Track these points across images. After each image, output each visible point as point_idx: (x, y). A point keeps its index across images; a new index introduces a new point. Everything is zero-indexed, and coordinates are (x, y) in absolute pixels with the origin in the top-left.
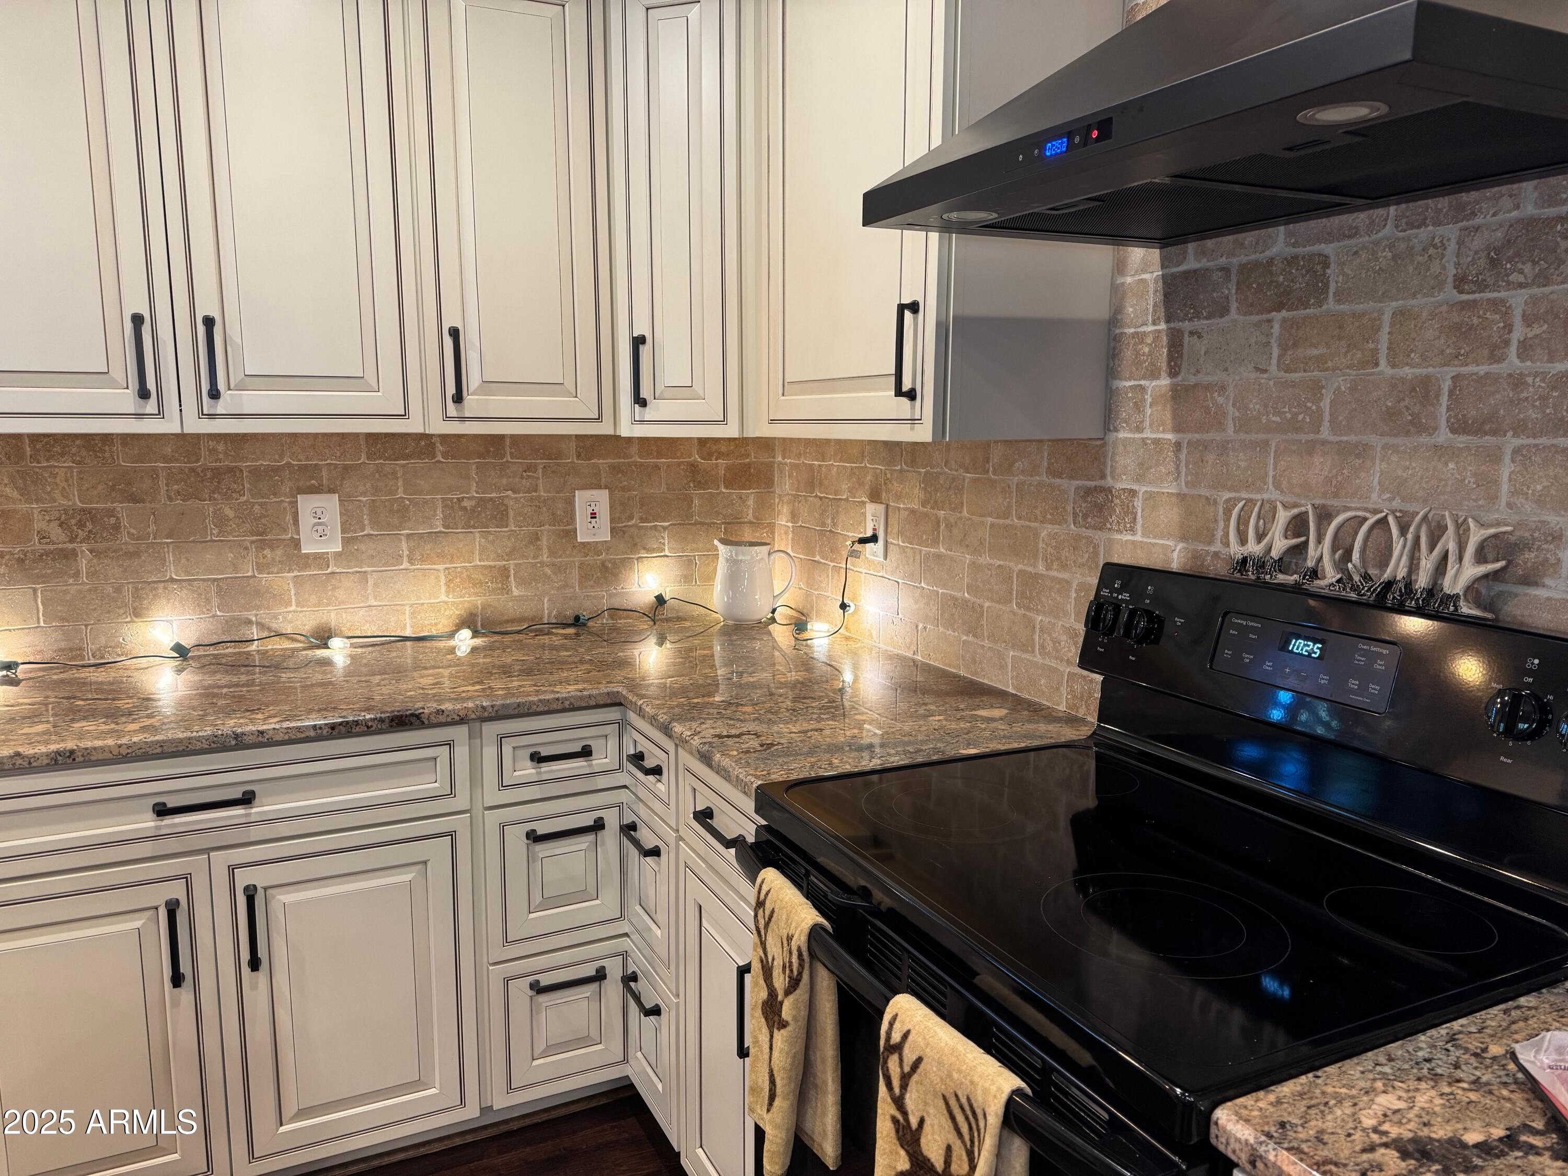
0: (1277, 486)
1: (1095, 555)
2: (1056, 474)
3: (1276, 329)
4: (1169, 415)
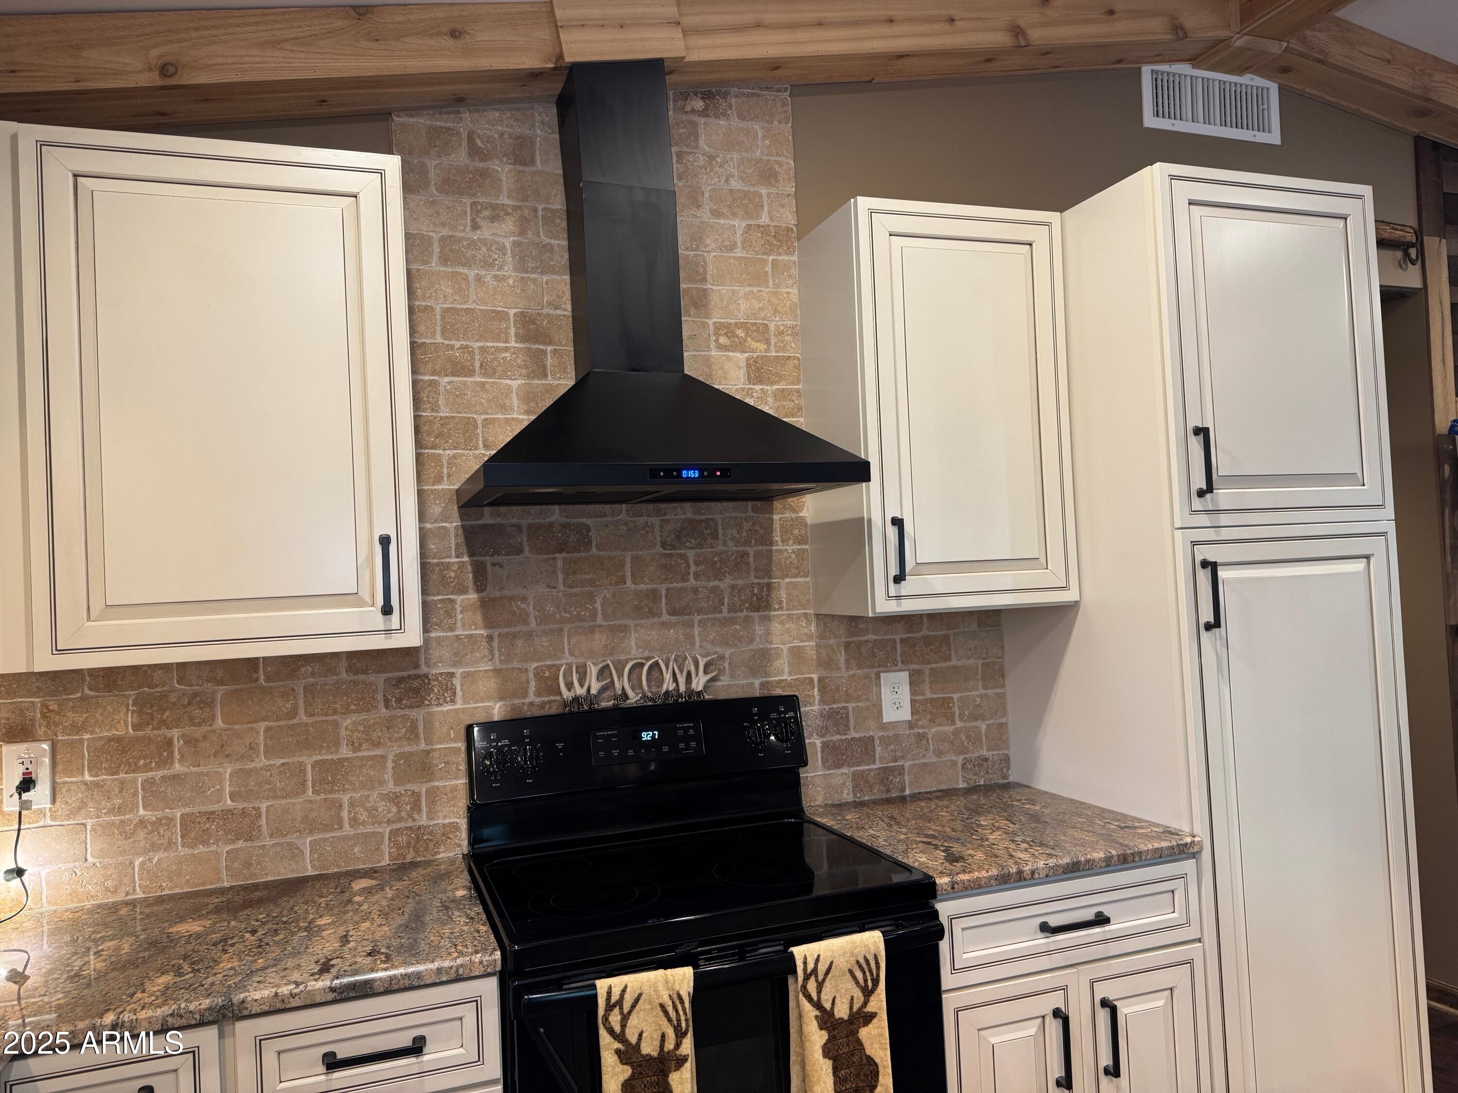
0: (572, 654)
1: (414, 728)
2: (357, 672)
3: (560, 563)
4: (479, 618)
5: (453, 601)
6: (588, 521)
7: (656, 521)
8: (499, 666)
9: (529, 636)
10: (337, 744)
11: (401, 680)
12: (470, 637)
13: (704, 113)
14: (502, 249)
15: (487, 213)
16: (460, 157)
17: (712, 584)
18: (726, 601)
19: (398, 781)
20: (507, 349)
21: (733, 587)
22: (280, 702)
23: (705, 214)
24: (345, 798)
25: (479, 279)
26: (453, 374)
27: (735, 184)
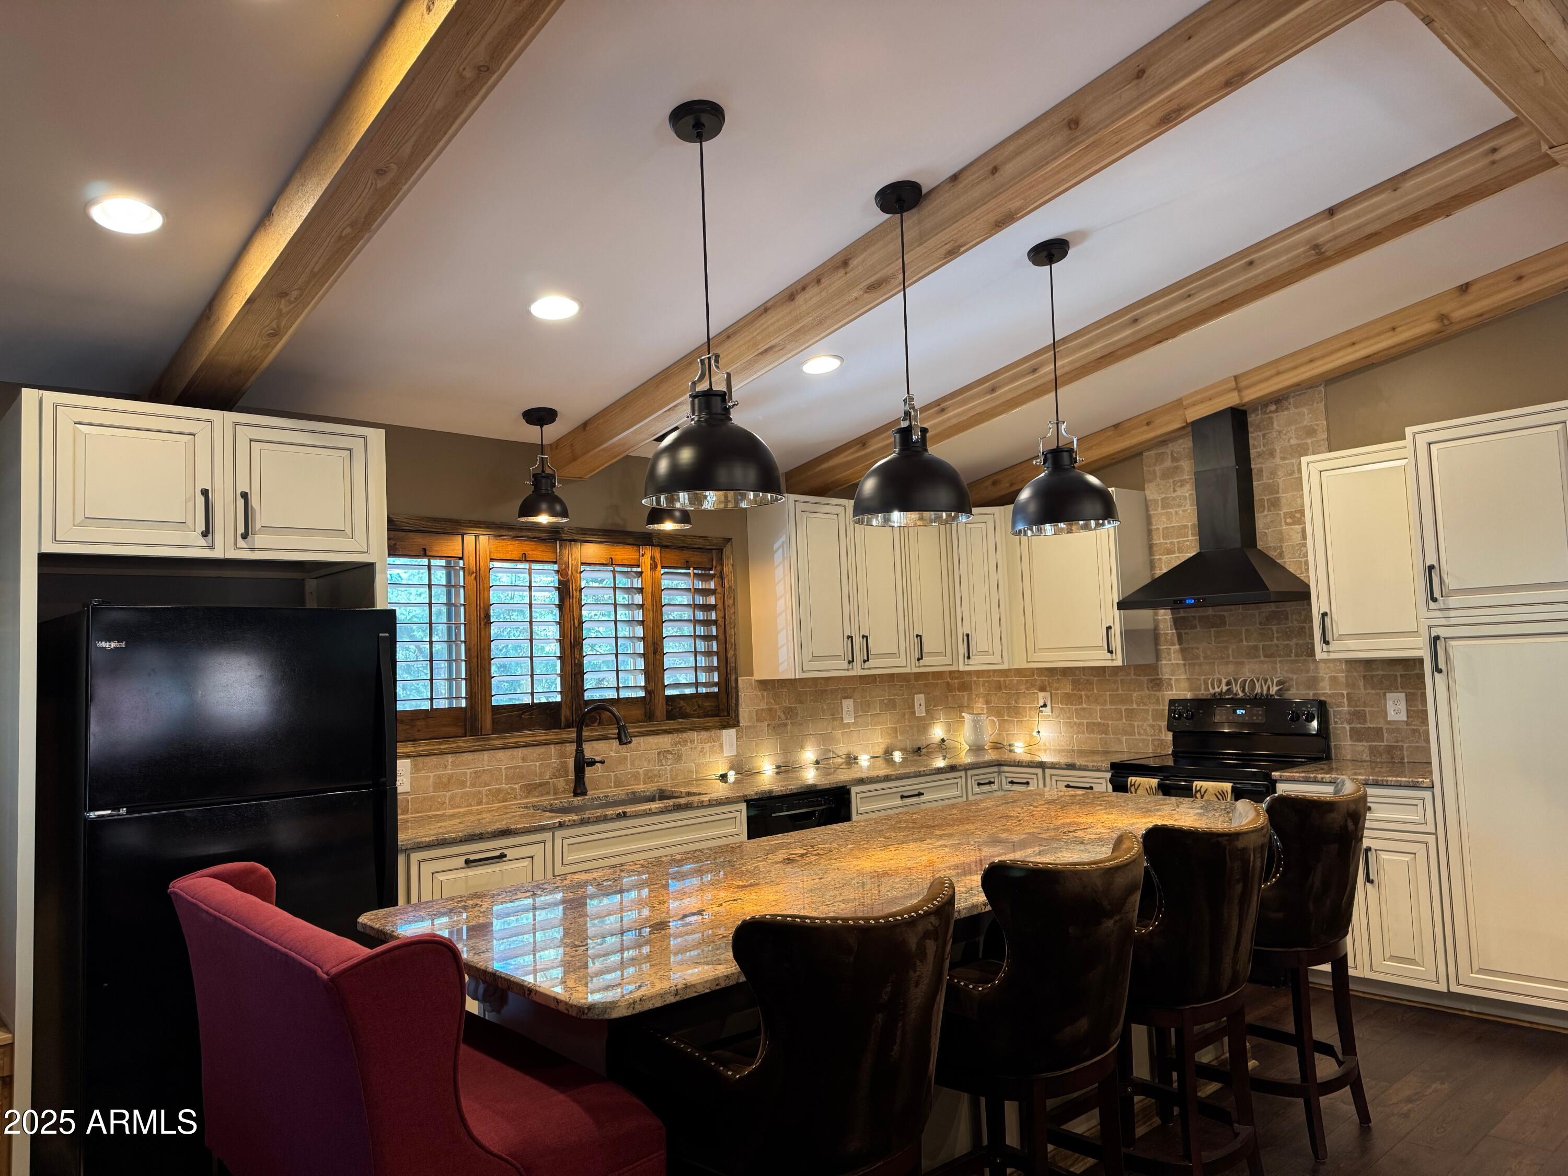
0: (1220, 673)
1: (1158, 699)
2: (1138, 675)
3: (1213, 633)
4: (1180, 656)
5: (1170, 649)
6: (1225, 613)
7: (1256, 612)
8: (1189, 677)
9: (1200, 665)
10: (1132, 703)
11: (1152, 680)
12: (1177, 664)
13: (1276, 411)
14: (1185, 497)
15: (1179, 484)
16: (1168, 463)
17: (1286, 642)
18: (1293, 651)
19: (1154, 720)
20: (1188, 541)
21: (1297, 644)
22: (1113, 685)
23: (1278, 460)
24: (1136, 724)
25: (1176, 513)
26: (1168, 554)
27: (1293, 442)
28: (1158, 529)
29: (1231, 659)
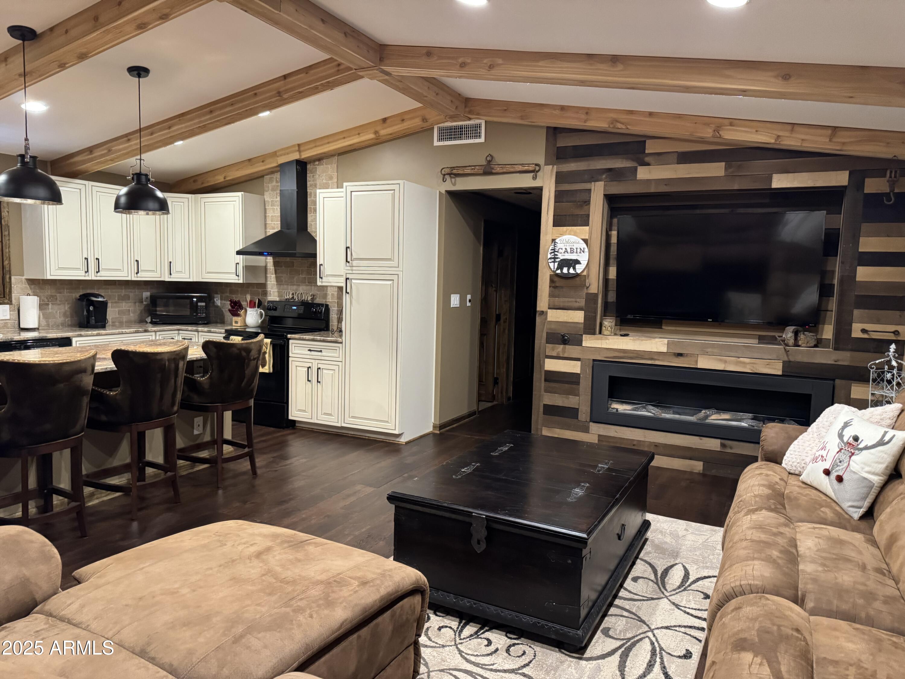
0: (290, 290)
1: (265, 300)
2: (257, 288)
3: (289, 270)
4: (275, 280)
5: (271, 276)
8: (278, 290)
9: (283, 284)
12: (274, 284)
13: (318, 165)
15: (274, 195)
27: (324, 181)
28: (269, 216)
29: (295, 283)
